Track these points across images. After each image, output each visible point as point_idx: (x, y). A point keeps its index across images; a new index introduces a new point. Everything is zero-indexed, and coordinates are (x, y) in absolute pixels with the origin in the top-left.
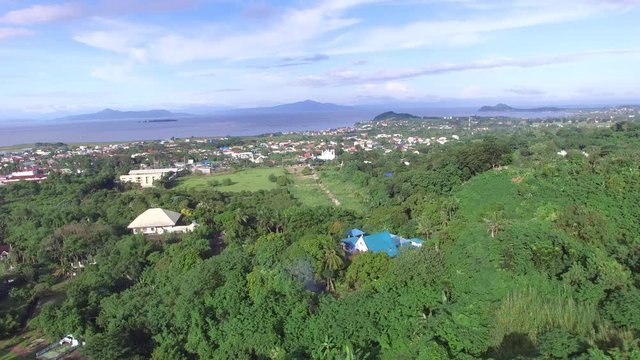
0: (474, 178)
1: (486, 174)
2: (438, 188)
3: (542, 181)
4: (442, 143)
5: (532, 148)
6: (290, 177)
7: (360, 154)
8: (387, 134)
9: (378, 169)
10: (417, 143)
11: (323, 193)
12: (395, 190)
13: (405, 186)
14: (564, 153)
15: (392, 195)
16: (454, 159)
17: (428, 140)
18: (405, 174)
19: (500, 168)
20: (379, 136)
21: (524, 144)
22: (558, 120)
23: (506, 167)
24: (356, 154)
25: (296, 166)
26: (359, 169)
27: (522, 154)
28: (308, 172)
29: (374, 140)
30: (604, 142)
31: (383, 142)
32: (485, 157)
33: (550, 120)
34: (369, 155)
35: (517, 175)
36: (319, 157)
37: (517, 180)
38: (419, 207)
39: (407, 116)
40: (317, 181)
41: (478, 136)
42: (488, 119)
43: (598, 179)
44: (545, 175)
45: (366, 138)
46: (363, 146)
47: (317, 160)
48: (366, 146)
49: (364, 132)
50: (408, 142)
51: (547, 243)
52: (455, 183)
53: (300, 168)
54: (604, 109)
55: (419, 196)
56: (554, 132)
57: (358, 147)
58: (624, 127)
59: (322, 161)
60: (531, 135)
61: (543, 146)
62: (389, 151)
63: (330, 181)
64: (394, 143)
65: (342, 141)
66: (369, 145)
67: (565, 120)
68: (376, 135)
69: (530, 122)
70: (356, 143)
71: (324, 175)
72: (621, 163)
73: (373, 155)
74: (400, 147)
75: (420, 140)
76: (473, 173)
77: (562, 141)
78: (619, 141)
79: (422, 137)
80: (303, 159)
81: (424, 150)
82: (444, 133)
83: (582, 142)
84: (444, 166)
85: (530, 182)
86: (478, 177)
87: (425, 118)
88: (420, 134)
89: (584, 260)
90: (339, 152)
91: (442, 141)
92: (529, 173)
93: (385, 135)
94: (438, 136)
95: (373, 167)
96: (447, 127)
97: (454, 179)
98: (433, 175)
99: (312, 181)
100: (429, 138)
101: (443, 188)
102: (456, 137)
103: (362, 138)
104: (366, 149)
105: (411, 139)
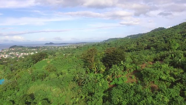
0: (37, 63)
1: (41, 61)
2: (26, 66)
3: (54, 62)
4: (32, 54)
5: (56, 54)
7: (2, 59)
8: (14, 52)
9: (9, 63)
10: (24, 55)
12: (13, 69)
16: (31, 58)
17: (28, 54)
18: (16, 64)
19: (44, 59)
20: (11, 53)
22: (65, 46)
23: (46, 59)
29: (8, 55)
31: (12, 55)
32: (40, 57)
33: (63, 47)
34: (6, 59)
35: (48, 61)
39: (21, 47)
41: (44, 51)
42: (47, 47)
44: (55, 60)
45: (6, 54)
48: (5, 57)
49: (5, 52)
50: (21, 55)
55: (20, 69)
56: (64, 50)
57: (2, 57)
60: (57, 50)
61: (58, 53)
62: (13, 58)
64: (16, 55)
67: (67, 46)
68: (10, 53)
69: (58, 47)
73: (8, 59)
74: (18, 56)
75: (25, 54)
77: (65, 52)
79: (26, 53)
82: (33, 51)
83: (69, 51)
84: (28, 60)
85: (51, 62)
86: (38, 62)
87: (27, 47)
88: (25, 52)
91: (32, 53)
93: (13, 53)
94: (31, 52)
95: (6, 63)
96: (34, 50)
97: (31, 64)
98: (25, 63)
101: (28, 66)
102: (36, 52)
103: (4, 54)
104: (5, 58)
105: (22, 54)
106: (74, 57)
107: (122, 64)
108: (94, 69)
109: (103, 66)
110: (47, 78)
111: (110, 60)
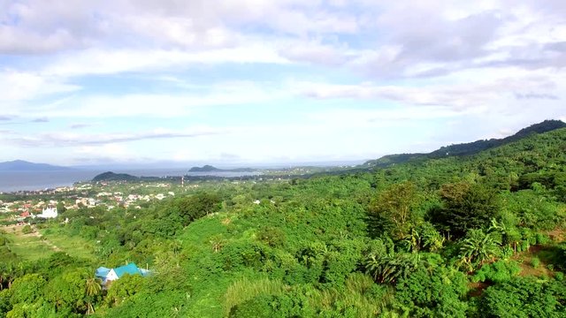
0: (192, 223)
1: (202, 220)
2: (164, 233)
3: (244, 221)
4: (160, 199)
5: (234, 199)
6: (8, 237)
7: (83, 211)
8: (108, 192)
10: (138, 200)
11: (49, 249)
12: (126, 238)
13: (134, 234)
14: (258, 202)
15: (123, 243)
17: (147, 197)
18: (134, 224)
19: (213, 214)
20: (100, 194)
21: (228, 197)
23: (217, 213)
24: (81, 211)
25: (13, 226)
26: (86, 224)
27: (227, 204)
28: (27, 231)
29: (96, 198)
30: (284, 193)
31: (105, 199)
32: (200, 206)
33: (246, 178)
34: (93, 211)
35: (225, 218)
36: (39, 216)
37: (226, 222)
38: (149, 249)
39: (125, 176)
40: (41, 238)
41: (190, 192)
42: (198, 178)
43: (281, 216)
44: (246, 217)
45: (87, 196)
46: (85, 204)
47: (37, 219)
48: (88, 203)
49: (83, 191)
50: (129, 199)
51: (252, 251)
52: (178, 228)
53: (19, 227)
54: (284, 170)
55: (149, 240)
56: (250, 187)
57: (80, 205)
58: (297, 182)
59: (44, 219)
60: (233, 190)
61: (243, 197)
62: (112, 207)
63: (55, 237)
64: (116, 200)
65: (63, 200)
66: (92, 203)
68: (97, 193)
69: (231, 180)
70: (78, 201)
71: (48, 232)
72: (294, 204)
73: (97, 211)
74: (122, 203)
75: (140, 197)
76: (192, 220)
77: (256, 193)
78: (294, 192)
79: (141, 194)
80: (21, 219)
81: (145, 205)
82: (161, 190)
83: (271, 193)
84: (168, 215)
85: (235, 223)
86: (196, 222)
87: (142, 178)
88: (139, 191)
89: (273, 258)
90: (61, 210)
91: (160, 197)
92: (234, 216)
93: (106, 194)
94: (156, 193)
95: (101, 221)
96: (163, 185)
97: (176, 225)
98: (159, 222)
99: (36, 239)
100: (148, 194)
101: (168, 233)
102: (172, 193)
103: (83, 196)
104: (89, 206)
105: (131, 197)
106: (302, 209)
107: (495, 226)
108: (411, 239)
109: (434, 232)
110: (269, 263)
111: (458, 217)
